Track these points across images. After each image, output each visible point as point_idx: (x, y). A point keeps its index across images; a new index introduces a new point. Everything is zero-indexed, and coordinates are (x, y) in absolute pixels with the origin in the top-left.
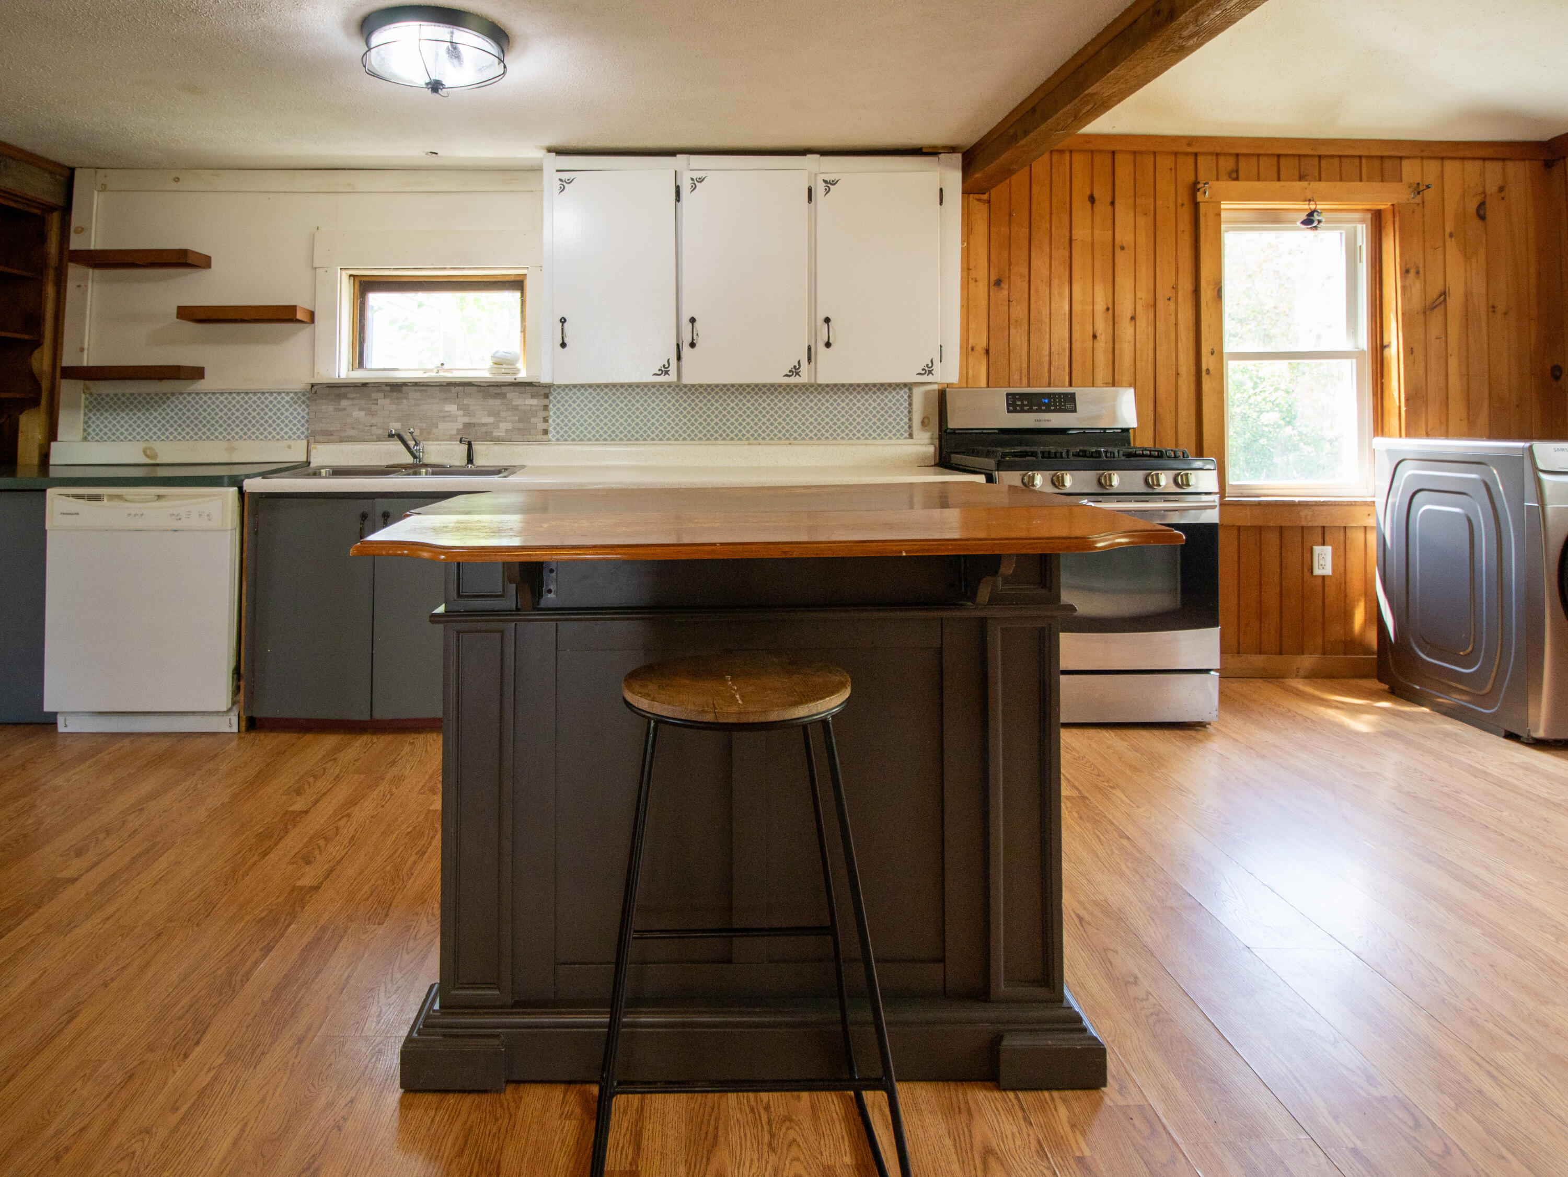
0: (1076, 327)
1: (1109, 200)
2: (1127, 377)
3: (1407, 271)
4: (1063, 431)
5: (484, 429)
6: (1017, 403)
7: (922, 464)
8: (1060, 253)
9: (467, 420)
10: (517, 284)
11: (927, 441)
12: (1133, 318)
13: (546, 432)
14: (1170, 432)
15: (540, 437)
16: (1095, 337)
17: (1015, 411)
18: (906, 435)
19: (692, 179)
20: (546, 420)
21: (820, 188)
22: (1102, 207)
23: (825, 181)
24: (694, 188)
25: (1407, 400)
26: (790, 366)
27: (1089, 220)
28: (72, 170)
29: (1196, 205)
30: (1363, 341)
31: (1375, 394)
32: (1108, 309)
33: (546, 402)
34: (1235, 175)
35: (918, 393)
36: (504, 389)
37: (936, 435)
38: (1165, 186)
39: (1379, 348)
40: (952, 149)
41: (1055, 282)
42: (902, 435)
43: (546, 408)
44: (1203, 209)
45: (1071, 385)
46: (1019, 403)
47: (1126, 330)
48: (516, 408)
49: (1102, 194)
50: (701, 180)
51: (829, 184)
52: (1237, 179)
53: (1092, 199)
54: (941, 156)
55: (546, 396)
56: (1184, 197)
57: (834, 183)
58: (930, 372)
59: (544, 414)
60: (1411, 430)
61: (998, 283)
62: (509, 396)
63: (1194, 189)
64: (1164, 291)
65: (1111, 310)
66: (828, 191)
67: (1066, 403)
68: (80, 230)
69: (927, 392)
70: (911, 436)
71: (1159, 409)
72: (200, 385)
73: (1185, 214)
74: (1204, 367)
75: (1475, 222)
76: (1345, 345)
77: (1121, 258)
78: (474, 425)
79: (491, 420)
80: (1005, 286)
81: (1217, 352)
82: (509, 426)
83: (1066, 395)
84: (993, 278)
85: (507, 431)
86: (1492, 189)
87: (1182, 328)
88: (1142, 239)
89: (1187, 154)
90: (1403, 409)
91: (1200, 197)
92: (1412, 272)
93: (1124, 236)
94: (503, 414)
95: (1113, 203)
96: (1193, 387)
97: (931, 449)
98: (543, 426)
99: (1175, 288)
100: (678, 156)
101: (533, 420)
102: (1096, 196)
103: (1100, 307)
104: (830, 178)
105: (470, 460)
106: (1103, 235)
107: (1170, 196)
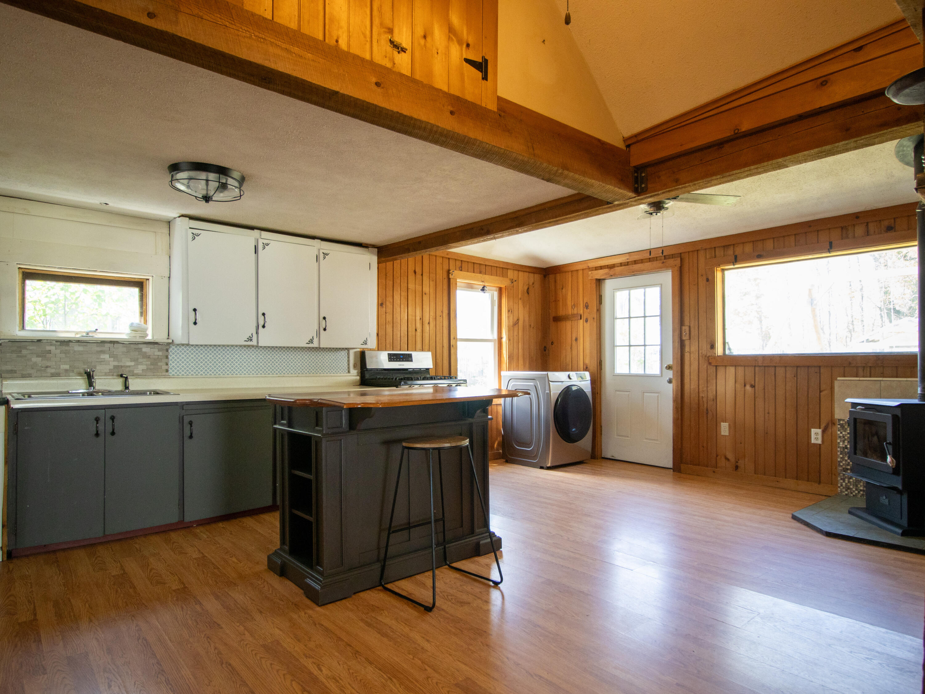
0: (409, 325)
1: (421, 273)
2: (426, 347)
3: (509, 311)
4: (407, 369)
5: (128, 369)
7: (354, 384)
8: (404, 294)
9: (116, 363)
10: (140, 284)
11: (356, 374)
12: (429, 323)
13: (167, 371)
14: (441, 370)
15: (164, 373)
16: (416, 330)
17: (391, 361)
18: (347, 371)
19: (263, 243)
20: (167, 364)
21: (322, 256)
22: (419, 276)
23: (323, 253)
24: (264, 248)
25: (508, 358)
26: (309, 339)
27: (414, 281)
29: (449, 279)
30: (495, 336)
31: (499, 355)
32: (420, 319)
33: (166, 352)
34: (461, 269)
35: (352, 352)
36: (140, 346)
37: (360, 371)
38: (439, 271)
39: (500, 338)
40: (373, 246)
41: (402, 306)
42: (345, 371)
43: (167, 356)
44: (451, 280)
45: (408, 350)
46: (392, 357)
47: (427, 327)
48: (148, 356)
49: (418, 270)
50: (268, 245)
51: (325, 254)
52: (461, 270)
53: (415, 272)
54: (370, 248)
55: (167, 349)
56: (445, 275)
57: (327, 254)
58: (366, 344)
59: (165, 360)
60: (509, 369)
61: (381, 305)
62: (143, 349)
63: (448, 272)
64: (439, 313)
65: (422, 319)
66: (324, 258)
67: (408, 358)
69: (355, 352)
70: (349, 372)
71: (437, 361)
73: (446, 281)
74: (452, 344)
75: (526, 295)
76: (490, 337)
77: (426, 298)
78: (122, 366)
79: (132, 364)
80: (384, 306)
81: (455, 339)
82: (144, 367)
83: (409, 354)
84: (380, 302)
85: (143, 370)
86: (531, 283)
87: (444, 328)
88: (432, 291)
89: (446, 258)
90: (507, 361)
91: (451, 277)
92: (510, 311)
93: (426, 289)
94: (140, 360)
95: (422, 275)
96: (448, 352)
97: (358, 378)
98: (166, 367)
99: (442, 312)
100: (255, 230)
101: (159, 364)
102: (416, 271)
103: (418, 318)
104: (325, 252)
105: (127, 388)
106: (419, 288)
107: (441, 274)
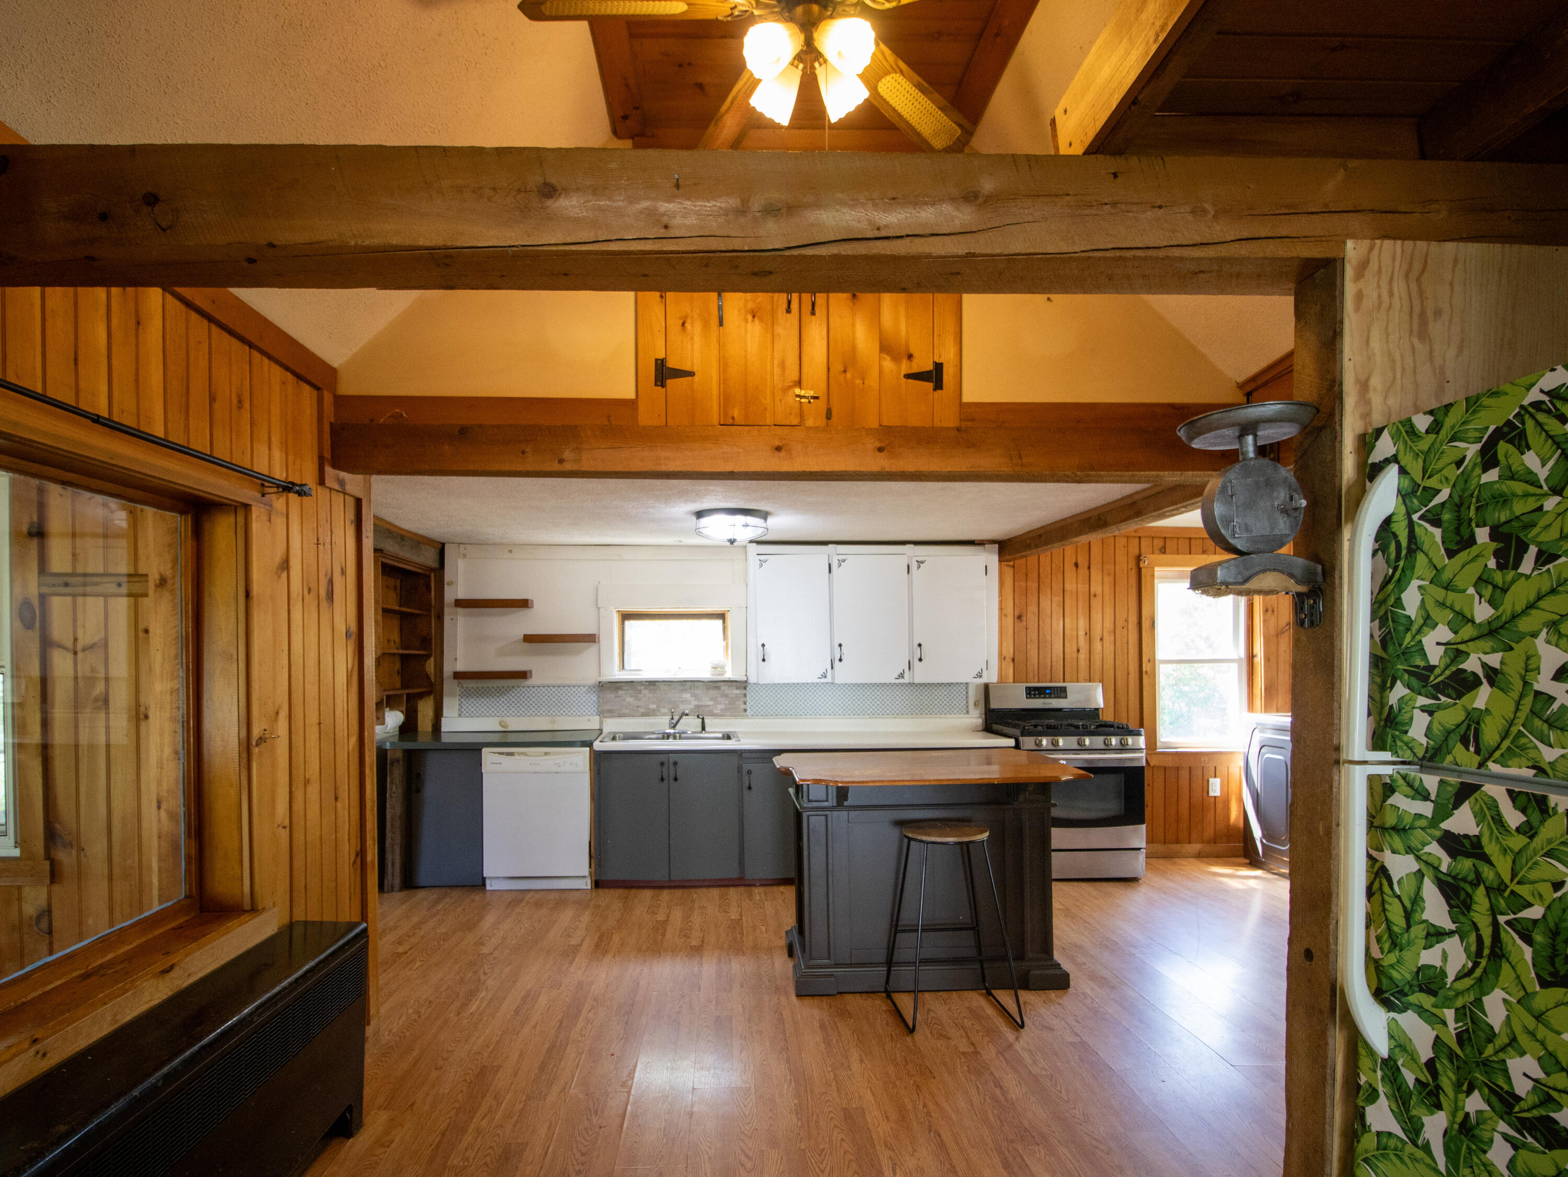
0: (1067, 644)
1: (1087, 565)
2: (1097, 675)
3: (1267, 611)
4: (1060, 710)
5: (707, 709)
6: (1032, 692)
7: (976, 730)
8: (1057, 599)
9: (696, 703)
10: (722, 616)
11: (978, 716)
12: (1101, 639)
13: (745, 710)
14: (1124, 709)
15: (742, 713)
16: (1078, 651)
17: (1030, 698)
18: (965, 712)
19: (838, 561)
20: (745, 703)
21: (914, 566)
22: (1083, 570)
23: (917, 561)
24: (840, 565)
25: (1265, 690)
26: (898, 673)
27: (1074, 581)
28: (443, 545)
29: (1139, 570)
30: (1242, 652)
31: (1248, 685)
32: (1086, 633)
33: (744, 692)
34: (1163, 551)
35: (972, 689)
36: (718, 684)
37: (983, 711)
38: (1121, 557)
39: (1251, 657)
40: (993, 542)
41: (1054, 616)
42: (962, 712)
43: (745, 695)
44: (1143, 571)
45: (1064, 681)
47: (1097, 645)
48: (727, 696)
49: (1083, 562)
50: (844, 561)
51: (920, 563)
52: (1165, 553)
53: (1076, 565)
54: (987, 545)
55: (745, 688)
56: (1132, 564)
57: (922, 562)
58: (980, 676)
59: (743, 699)
60: (1267, 708)
61: (1020, 617)
62: (722, 688)
63: (1138, 559)
64: (1120, 623)
65: (1088, 634)
66: (919, 567)
67: (1061, 692)
68: (450, 583)
69: (978, 688)
70: (968, 712)
71: (1117, 696)
72: (529, 682)
73: (1133, 574)
74: (1144, 669)
76: (1231, 655)
77: (1094, 602)
78: (702, 706)
79: (711, 703)
80: (1024, 618)
81: (1152, 660)
82: (723, 707)
83: (1061, 688)
84: (1017, 614)
85: (722, 710)
87: (1131, 646)
88: (1108, 591)
89: (1135, 537)
90: (1264, 695)
91: (1142, 565)
92: (1270, 610)
93: (1096, 588)
94: (719, 699)
95: (1089, 568)
96: (1138, 683)
97: (980, 721)
98: (744, 707)
99: (1127, 621)
100: (829, 546)
101: (738, 703)
102: (1079, 563)
103: (1081, 633)
104: (920, 559)
105: (703, 728)
106: (1083, 588)
107: (1124, 564)
